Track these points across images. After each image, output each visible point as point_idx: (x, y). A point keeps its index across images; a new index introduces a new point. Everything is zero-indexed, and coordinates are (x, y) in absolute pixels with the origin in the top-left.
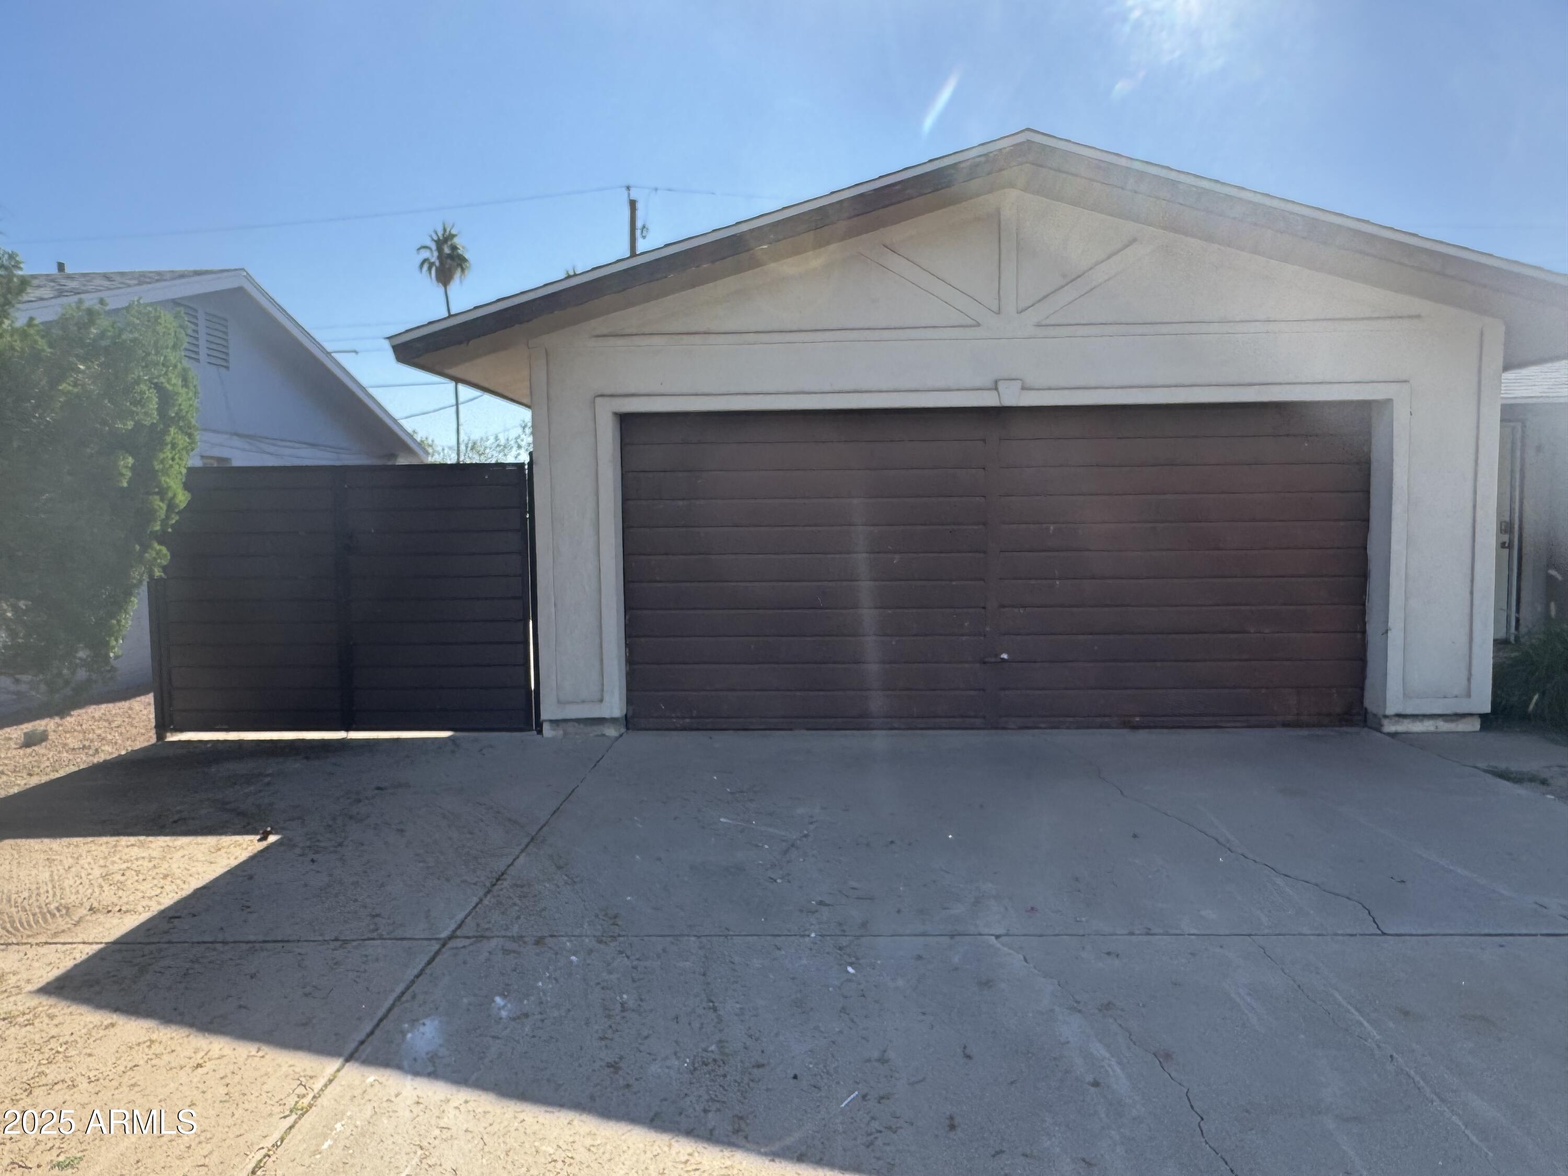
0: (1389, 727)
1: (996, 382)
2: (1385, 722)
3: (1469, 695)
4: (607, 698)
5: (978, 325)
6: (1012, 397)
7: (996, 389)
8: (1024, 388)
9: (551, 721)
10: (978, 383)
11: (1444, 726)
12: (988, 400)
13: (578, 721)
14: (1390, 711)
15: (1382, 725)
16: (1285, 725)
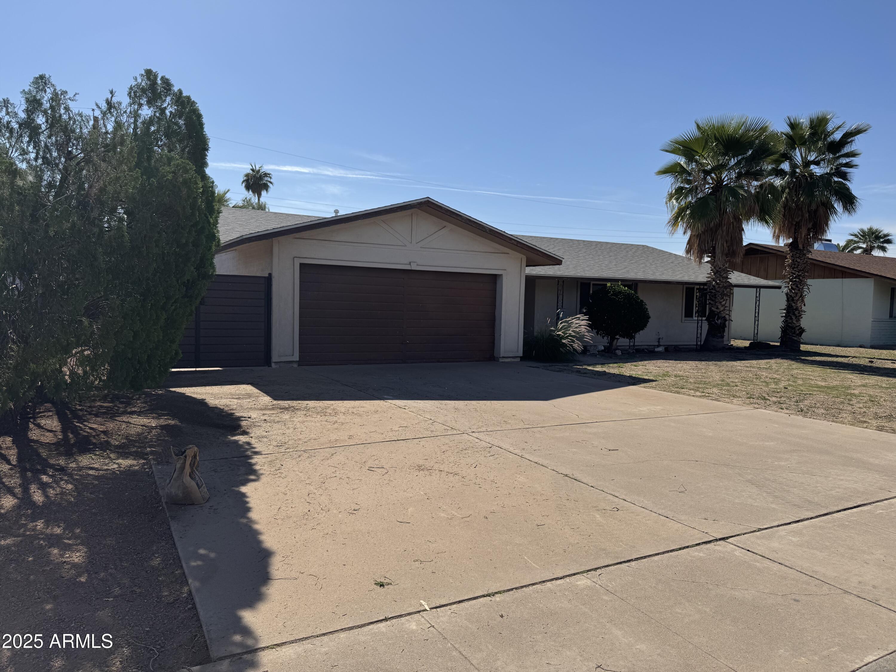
0: (501, 360)
1: (410, 263)
2: (500, 359)
3: (518, 352)
4: (295, 354)
5: (406, 246)
6: (414, 267)
7: (410, 264)
8: (417, 265)
9: (275, 362)
10: (405, 262)
11: (513, 360)
12: (407, 267)
13: (284, 362)
14: (501, 356)
15: (499, 360)
16: (476, 361)
